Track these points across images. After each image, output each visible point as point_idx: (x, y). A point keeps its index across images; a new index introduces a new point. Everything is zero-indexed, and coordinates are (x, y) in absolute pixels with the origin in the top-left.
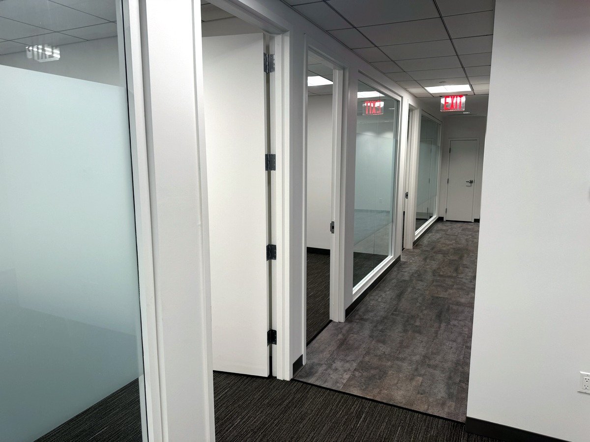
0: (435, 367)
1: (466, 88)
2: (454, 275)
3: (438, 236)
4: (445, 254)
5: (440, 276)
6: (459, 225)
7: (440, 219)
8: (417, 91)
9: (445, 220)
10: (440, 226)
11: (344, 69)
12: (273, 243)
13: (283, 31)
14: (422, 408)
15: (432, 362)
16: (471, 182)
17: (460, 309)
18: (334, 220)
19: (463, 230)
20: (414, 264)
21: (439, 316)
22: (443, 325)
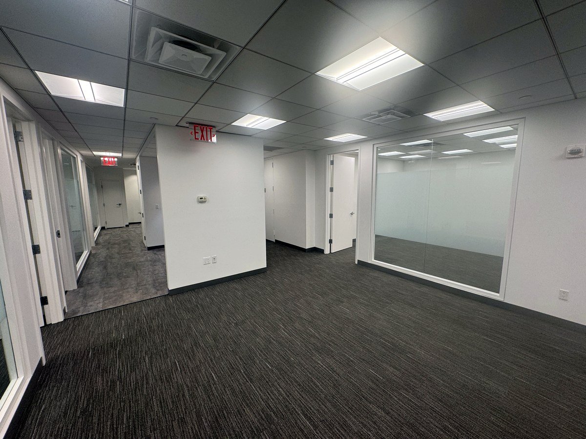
0: (145, 285)
1: (120, 155)
2: (130, 252)
3: (108, 237)
4: (119, 244)
5: (123, 254)
6: (118, 229)
7: (103, 228)
8: (86, 153)
9: (106, 228)
10: (104, 232)
11: (53, 140)
12: (35, 244)
13: (29, 120)
14: (149, 298)
15: (142, 284)
16: (120, 205)
17: (143, 263)
18: (59, 229)
19: (121, 231)
20: (103, 253)
21: (134, 269)
22: (139, 271)
